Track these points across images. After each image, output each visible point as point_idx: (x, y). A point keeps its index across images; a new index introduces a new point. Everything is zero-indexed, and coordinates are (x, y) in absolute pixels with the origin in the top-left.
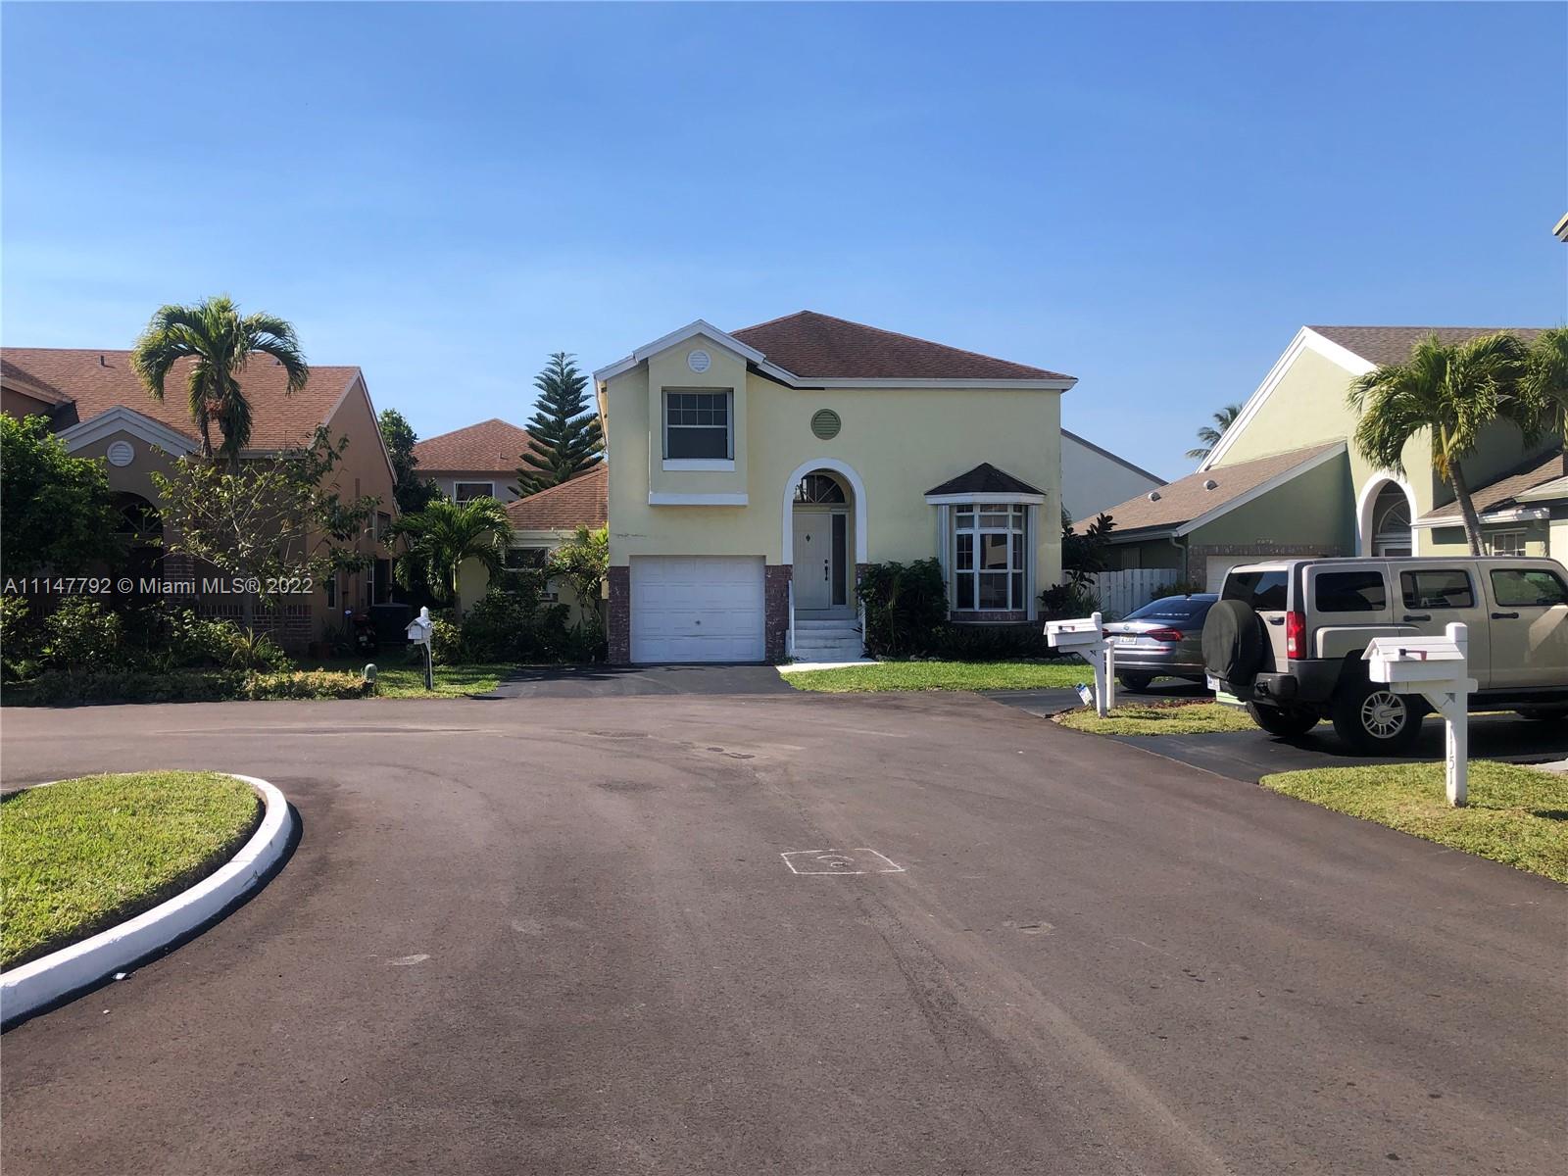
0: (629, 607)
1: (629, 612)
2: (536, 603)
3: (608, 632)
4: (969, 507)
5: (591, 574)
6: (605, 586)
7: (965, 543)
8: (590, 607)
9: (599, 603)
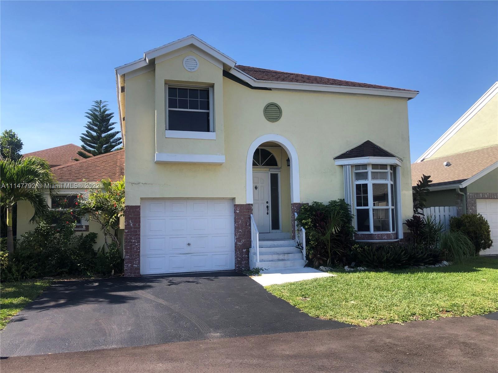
0: (140, 235)
1: (139, 238)
2: (72, 233)
3: (124, 253)
4: (365, 166)
5: (112, 212)
6: (122, 220)
7: (362, 190)
8: (111, 235)
9: (118, 232)
